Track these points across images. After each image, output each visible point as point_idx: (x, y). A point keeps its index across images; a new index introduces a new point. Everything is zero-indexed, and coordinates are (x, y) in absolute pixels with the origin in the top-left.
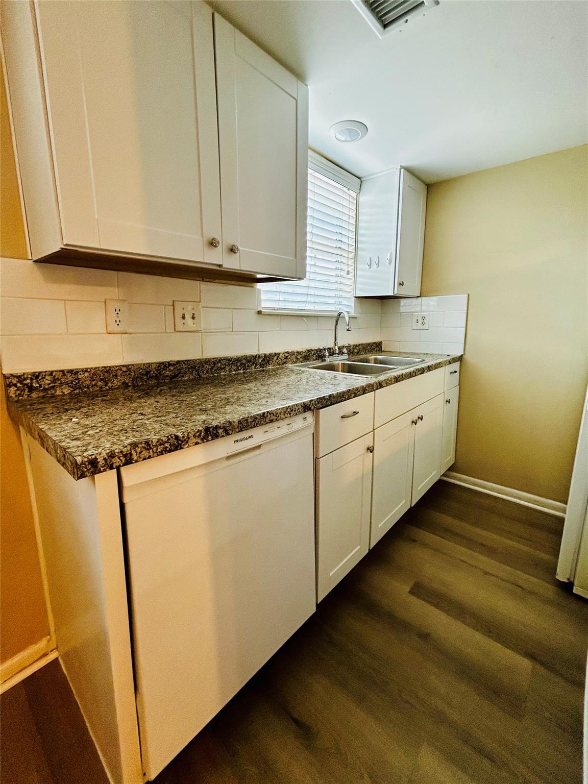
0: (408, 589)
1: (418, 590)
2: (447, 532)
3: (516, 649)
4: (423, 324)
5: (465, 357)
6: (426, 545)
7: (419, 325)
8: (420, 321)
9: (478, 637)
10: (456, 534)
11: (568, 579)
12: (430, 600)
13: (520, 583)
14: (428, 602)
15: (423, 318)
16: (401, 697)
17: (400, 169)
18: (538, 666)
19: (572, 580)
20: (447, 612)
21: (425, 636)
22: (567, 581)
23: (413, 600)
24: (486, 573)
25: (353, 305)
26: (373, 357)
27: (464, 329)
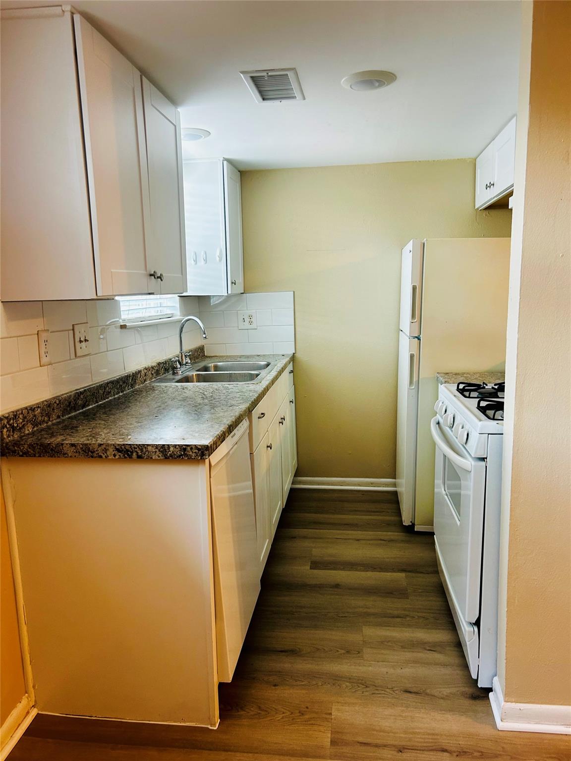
0: (309, 568)
1: (315, 565)
2: (317, 524)
3: (393, 571)
4: (251, 323)
5: (298, 355)
6: (305, 537)
7: (247, 325)
8: (247, 320)
9: (369, 574)
10: (323, 523)
11: (411, 522)
12: (327, 568)
13: (382, 538)
14: (328, 569)
15: (250, 317)
16: (339, 617)
17: (223, 161)
18: (408, 574)
19: (413, 522)
20: (343, 569)
21: (337, 586)
22: (411, 524)
23: (316, 571)
24: (358, 540)
25: (178, 306)
26: (213, 365)
27: (293, 326)
